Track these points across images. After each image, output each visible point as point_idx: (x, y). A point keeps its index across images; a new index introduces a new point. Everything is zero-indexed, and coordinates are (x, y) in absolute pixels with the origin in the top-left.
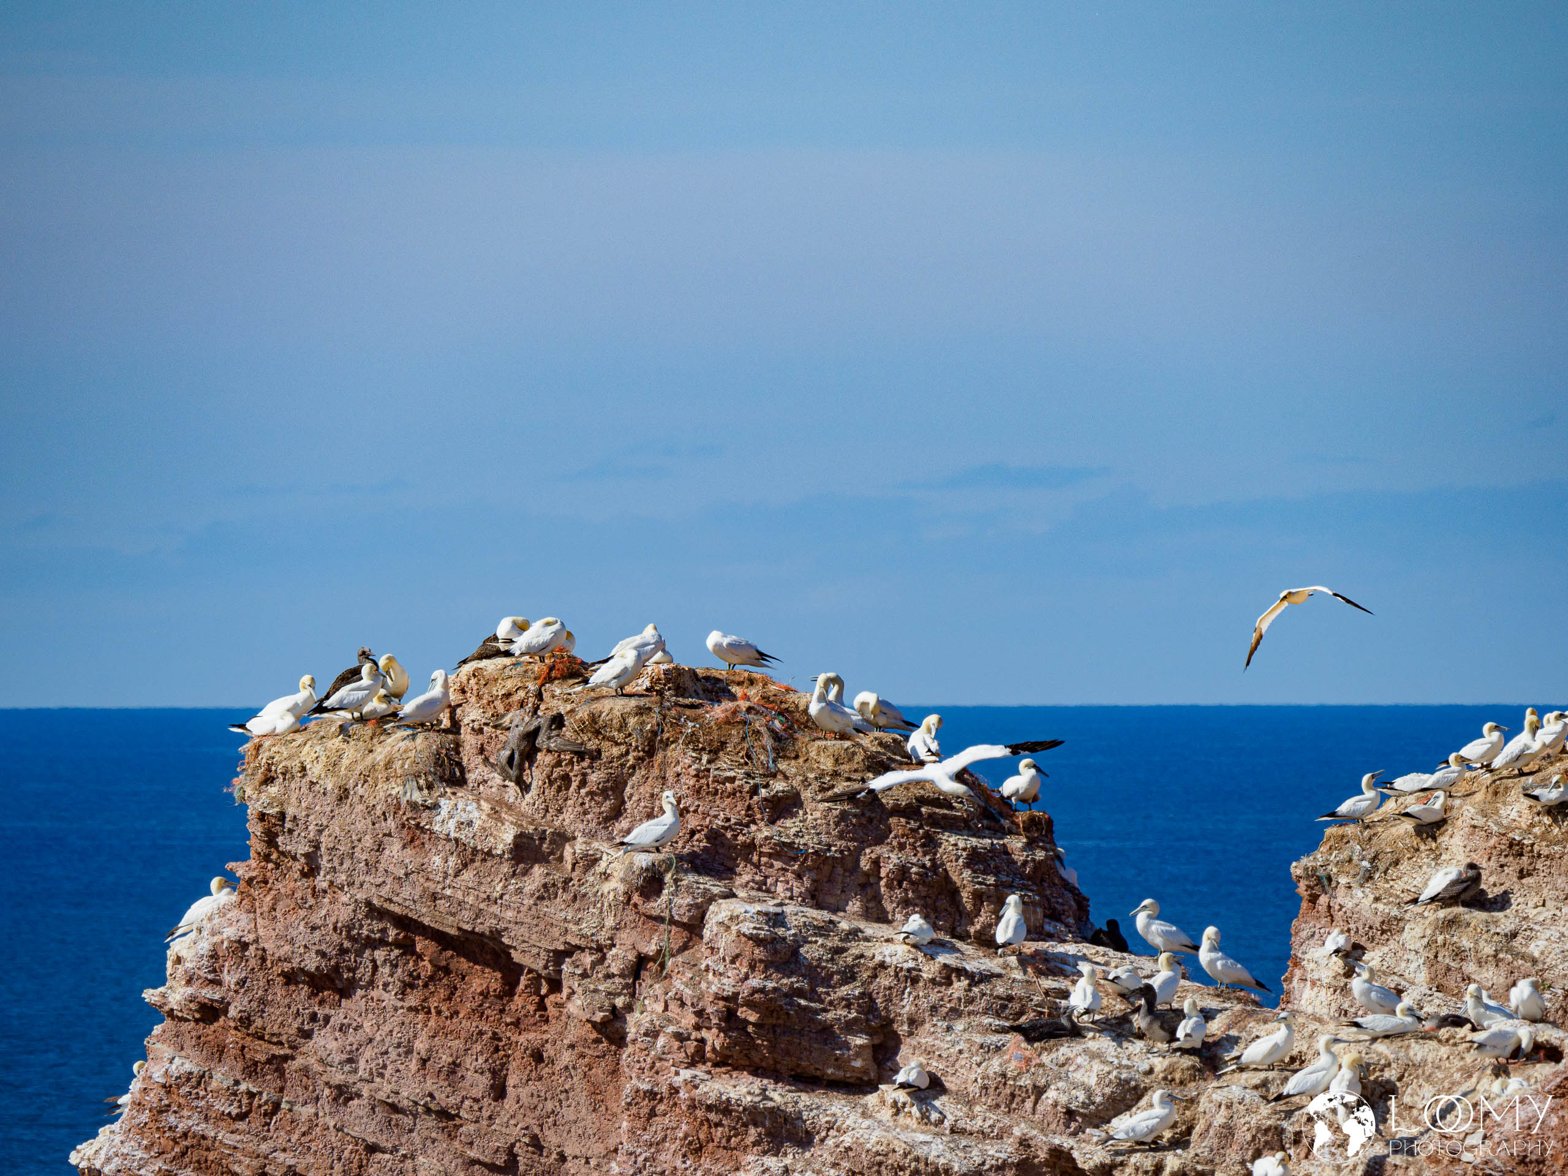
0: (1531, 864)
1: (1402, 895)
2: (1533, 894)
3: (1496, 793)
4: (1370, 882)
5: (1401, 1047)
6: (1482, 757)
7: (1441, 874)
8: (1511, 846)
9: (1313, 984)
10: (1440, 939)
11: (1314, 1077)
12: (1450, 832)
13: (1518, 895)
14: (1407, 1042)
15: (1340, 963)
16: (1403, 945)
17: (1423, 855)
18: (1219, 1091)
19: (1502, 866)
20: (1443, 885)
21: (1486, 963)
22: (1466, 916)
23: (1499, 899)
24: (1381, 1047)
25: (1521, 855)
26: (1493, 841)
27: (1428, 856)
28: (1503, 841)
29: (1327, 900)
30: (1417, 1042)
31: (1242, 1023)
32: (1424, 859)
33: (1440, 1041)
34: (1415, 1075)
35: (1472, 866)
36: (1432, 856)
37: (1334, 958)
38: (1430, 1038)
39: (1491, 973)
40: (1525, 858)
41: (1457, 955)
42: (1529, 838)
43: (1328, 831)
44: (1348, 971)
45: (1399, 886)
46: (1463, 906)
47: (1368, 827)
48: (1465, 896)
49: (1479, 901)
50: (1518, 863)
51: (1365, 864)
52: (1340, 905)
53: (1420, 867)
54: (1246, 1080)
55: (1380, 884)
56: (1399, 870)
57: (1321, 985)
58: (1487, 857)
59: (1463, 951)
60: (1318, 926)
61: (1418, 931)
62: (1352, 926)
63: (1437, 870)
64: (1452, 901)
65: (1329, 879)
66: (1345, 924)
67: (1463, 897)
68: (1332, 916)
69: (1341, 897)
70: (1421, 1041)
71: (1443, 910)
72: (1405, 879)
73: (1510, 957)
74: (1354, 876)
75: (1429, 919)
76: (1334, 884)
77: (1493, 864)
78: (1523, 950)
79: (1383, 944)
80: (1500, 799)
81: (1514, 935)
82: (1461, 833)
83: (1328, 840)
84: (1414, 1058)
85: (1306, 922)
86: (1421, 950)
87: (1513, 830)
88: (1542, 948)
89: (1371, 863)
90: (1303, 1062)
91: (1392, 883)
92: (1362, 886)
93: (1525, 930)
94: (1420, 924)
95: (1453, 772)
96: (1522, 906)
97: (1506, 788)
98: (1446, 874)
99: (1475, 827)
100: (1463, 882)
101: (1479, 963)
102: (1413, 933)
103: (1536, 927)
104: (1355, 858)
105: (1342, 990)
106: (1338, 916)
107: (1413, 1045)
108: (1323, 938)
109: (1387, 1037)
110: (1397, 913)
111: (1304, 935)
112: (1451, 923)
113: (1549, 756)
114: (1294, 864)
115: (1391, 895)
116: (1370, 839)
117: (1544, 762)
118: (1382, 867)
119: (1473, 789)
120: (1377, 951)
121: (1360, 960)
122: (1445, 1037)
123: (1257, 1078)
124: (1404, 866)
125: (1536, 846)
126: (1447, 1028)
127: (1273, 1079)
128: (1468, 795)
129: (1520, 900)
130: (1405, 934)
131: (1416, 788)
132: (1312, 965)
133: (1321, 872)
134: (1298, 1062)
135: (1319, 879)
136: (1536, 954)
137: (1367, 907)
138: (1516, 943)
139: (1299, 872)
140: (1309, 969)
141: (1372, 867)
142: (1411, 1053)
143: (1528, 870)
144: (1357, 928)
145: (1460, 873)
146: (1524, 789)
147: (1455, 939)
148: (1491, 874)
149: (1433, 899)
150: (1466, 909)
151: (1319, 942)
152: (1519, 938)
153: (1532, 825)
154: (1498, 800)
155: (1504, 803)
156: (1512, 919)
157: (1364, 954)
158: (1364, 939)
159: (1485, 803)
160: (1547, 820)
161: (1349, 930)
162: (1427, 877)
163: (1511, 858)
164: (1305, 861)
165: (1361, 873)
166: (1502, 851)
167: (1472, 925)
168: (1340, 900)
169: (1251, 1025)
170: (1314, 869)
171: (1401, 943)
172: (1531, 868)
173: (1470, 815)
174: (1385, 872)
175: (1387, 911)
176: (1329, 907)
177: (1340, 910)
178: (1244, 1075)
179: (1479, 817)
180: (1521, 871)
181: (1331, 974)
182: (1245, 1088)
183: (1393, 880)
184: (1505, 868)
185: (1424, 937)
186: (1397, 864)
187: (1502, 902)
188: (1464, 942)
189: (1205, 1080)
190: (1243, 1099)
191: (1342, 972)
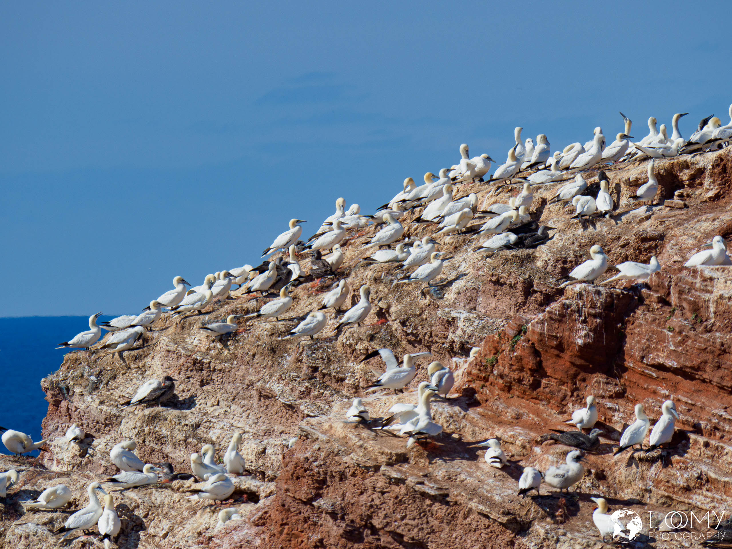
0: (209, 376)
1: (119, 400)
2: (211, 396)
3: (183, 328)
4: (97, 391)
5: (146, 494)
6: (172, 302)
7: (146, 385)
8: (194, 364)
9: (58, 462)
10: (146, 429)
11: (86, 517)
12: (151, 355)
13: (200, 398)
14: (149, 491)
15: (77, 447)
16: (121, 434)
17: (133, 371)
18: (19, 527)
19: (188, 378)
20: (148, 392)
21: (179, 445)
22: (164, 413)
23: (187, 401)
24: (132, 495)
25: (202, 370)
26: (182, 361)
27: (137, 372)
28: (189, 361)
29: (66, 404)
30: (156, 491)
31: (34, 480)
32: (134, 374)
33: (173, 490)
34: (156, 514)
35: (168, 378)
36: (139, 372)
37: (73, 444)
38: (166, 488)
39: (182, 452)
40: (204, 372)
41: (158, 440)
42: (207, 358)
43: (67, 356)
44: (83, 453)
45: (116, 393)
46: (162, 406)
47: (94, 353)
48: (163, 399)
49: (173, 403)
50: (200, 376)
51: (93, 378)
52: (75, 407)
53: (131, 380)
54: (38, 519)
55: (105, 392)
56: (116, 382)
57: (64, 463)
58: (177, 372)
59: (163, 437)
60: (61, 422)
61: (131, 424)
62: (84, 422)
63: (144, 382)
64: (154, 402)
65: (68, 389)
66: (80, 420)
67: (162, 399)
68: (70, 415)
69: (76, 402)
70: (159, 490)
71: (148, 409)
72: (121, 388)
73: (195, 441)
74: (85, 387)
75: (139, 416)
76: (71, 393)
77: (182, 376)
78: (205, 436)
79: (106, 434)
80: (186, 331)
81: (198, 426)
82: (160, 355)
83: (67, 362)
84: (155, 502)
85: (52, 420)
86: (133, 437)
87: (196, 353)
88: (217, 434)
89: (97, 378)
90: (77, 506)
91: (111, 391)
92: (90, 394)
93: (206, 422)
94: (132, 419)
95: (152, 314)
96: (203, 406)
97: (190, 324)
98: (150, 384)
99: (169, 351)
100: (161, 389)
101: (174, 446)
102: (128, 425)
103: (213, 420)
104: (85, 374)
105: (79, 466)
106: (75, 414)
107: (154, 492)
108: (64, 431)
109: (136, 487)
110: (116, 412)
111: (51, 428)
112: (154, 418)
113: (219, 301)
114: (43, 380)
115: (111, 400)
116: (96, 361)
117: (216, 306)
118: (105, 381)
119: (166, 326)
120: (102, 439)
121: (91, 445)
122: (177, 486)
123: (46, 517)
124: (120, 379)
125: (212, 364)
126: (178, 481)
127: (57, 518)
128: (163, 330)
129: (201, 401)
130: (122, 427)
131: (127, 325)
132: (57, 450)
133: (62, 385)
134: (73, 506)
135: (61, 389)
136: (214, 439)
137: (95, 409)
138: (199, 431)
139: (46, 385)
140: (55, 452)
141: (98, 380)
142: (153, 498)
143: (207, 380)
144: (88, 423)
145: (160, 383)
146: (203, 324)
147: (157, 429)
148: (181, 383)
149: (140, 402)
150: (164, 408)
151: (62, 433)
152: (201, 428)
153: (209, 349)
154: (185, 332)
155: (189, 335)
156: (196, 415)
157: (93, 440)
158: (93, 430)
159: (175, 334)
160: (219, 345)
161: (82, 425)
162: (136, 386)
163: (195, 372)
164: (51, 377)
165: (90, 385)
166: (188, 367)
167: (169, 419)
168: (75, 404)
169: (40, 481)
170: (57, 383)
171: (119, 432)
172: (209, 378)
173: (165, 343)
174: (107, 384)
175: (109, 411)
176: (68, 409)
177: (76, 411)
178: (37, 516)
179: (172, 345)
180: (202, 381)
181: (71, 455)
182: (38, 524)
183: (112, 389)
184: (191, 379)
185: (135, 428)
186: (115, 378)
187: (189, 403)
188: (163, 431)
189: (9, 520)
190: (36, 533)
191: (77, 453)
